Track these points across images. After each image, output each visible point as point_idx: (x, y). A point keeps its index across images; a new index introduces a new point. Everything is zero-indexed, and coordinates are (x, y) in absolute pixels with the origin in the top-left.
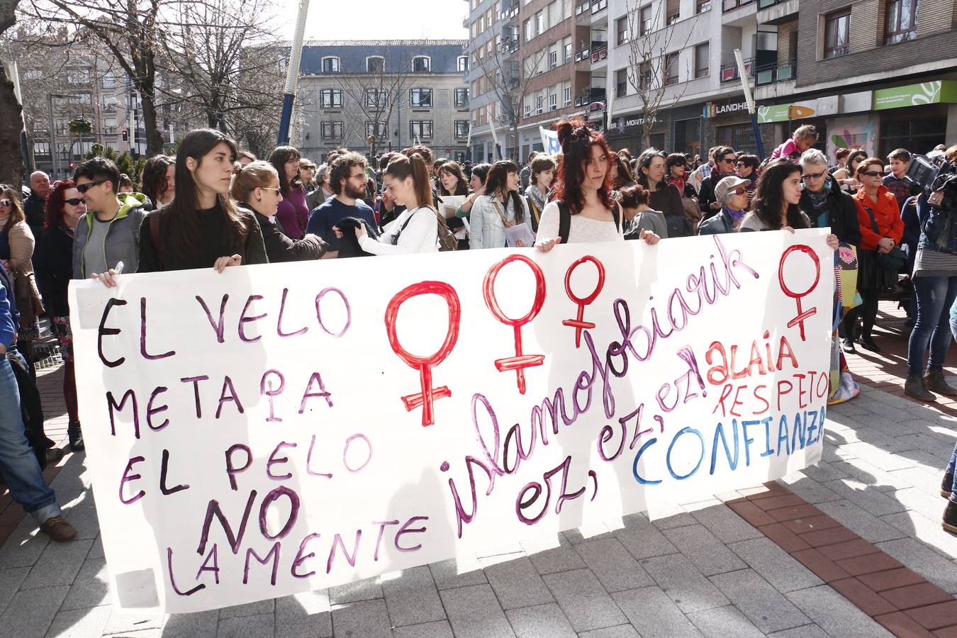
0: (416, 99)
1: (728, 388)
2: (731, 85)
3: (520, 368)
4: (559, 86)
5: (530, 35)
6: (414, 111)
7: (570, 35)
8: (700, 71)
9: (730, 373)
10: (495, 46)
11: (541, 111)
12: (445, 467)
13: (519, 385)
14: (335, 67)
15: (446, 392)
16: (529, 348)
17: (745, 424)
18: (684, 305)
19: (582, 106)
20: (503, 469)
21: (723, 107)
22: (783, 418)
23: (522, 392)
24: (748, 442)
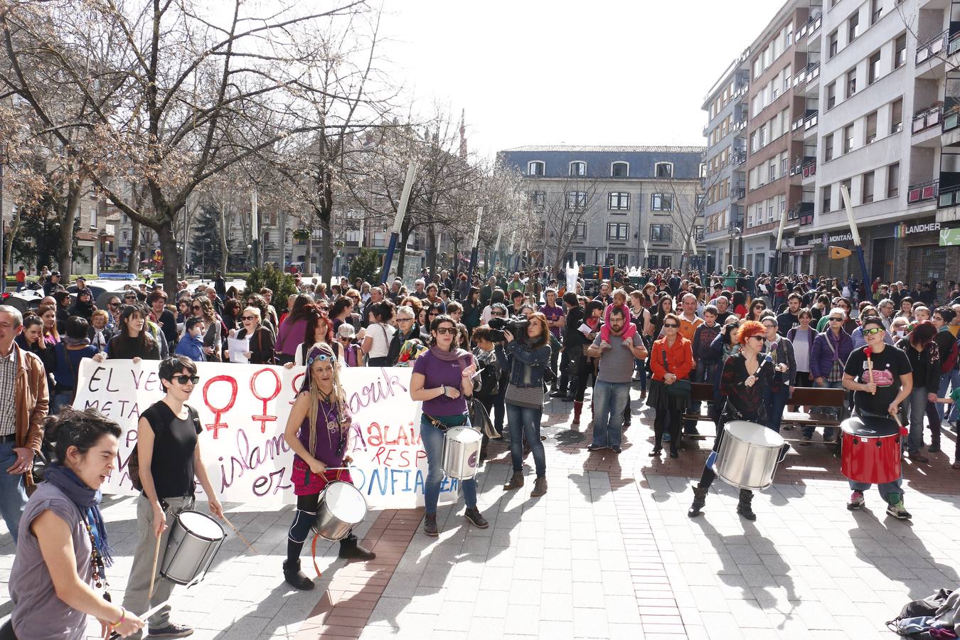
0: (658, 202)
1: (382, 450)
2: (916, 206)
3: (264, 421)
4: (776, 198)
5: (756, 147)
6: (655, 215)
7: (786, 150)
8: (892, 191)
9: (383, 440)
10: (727, 156)
11: (761, 222)
12: (221, 459)
13: (262, 428)
14: (582, 171)
15: (226, 426)
16: (270, 412)
17: (392, 471)
18: (359, 402)
19: (793, 219)
20: (249, 466)
21: (911, 227)
22: (419, 472)
23: (263, 432)
24: (393, 481)
